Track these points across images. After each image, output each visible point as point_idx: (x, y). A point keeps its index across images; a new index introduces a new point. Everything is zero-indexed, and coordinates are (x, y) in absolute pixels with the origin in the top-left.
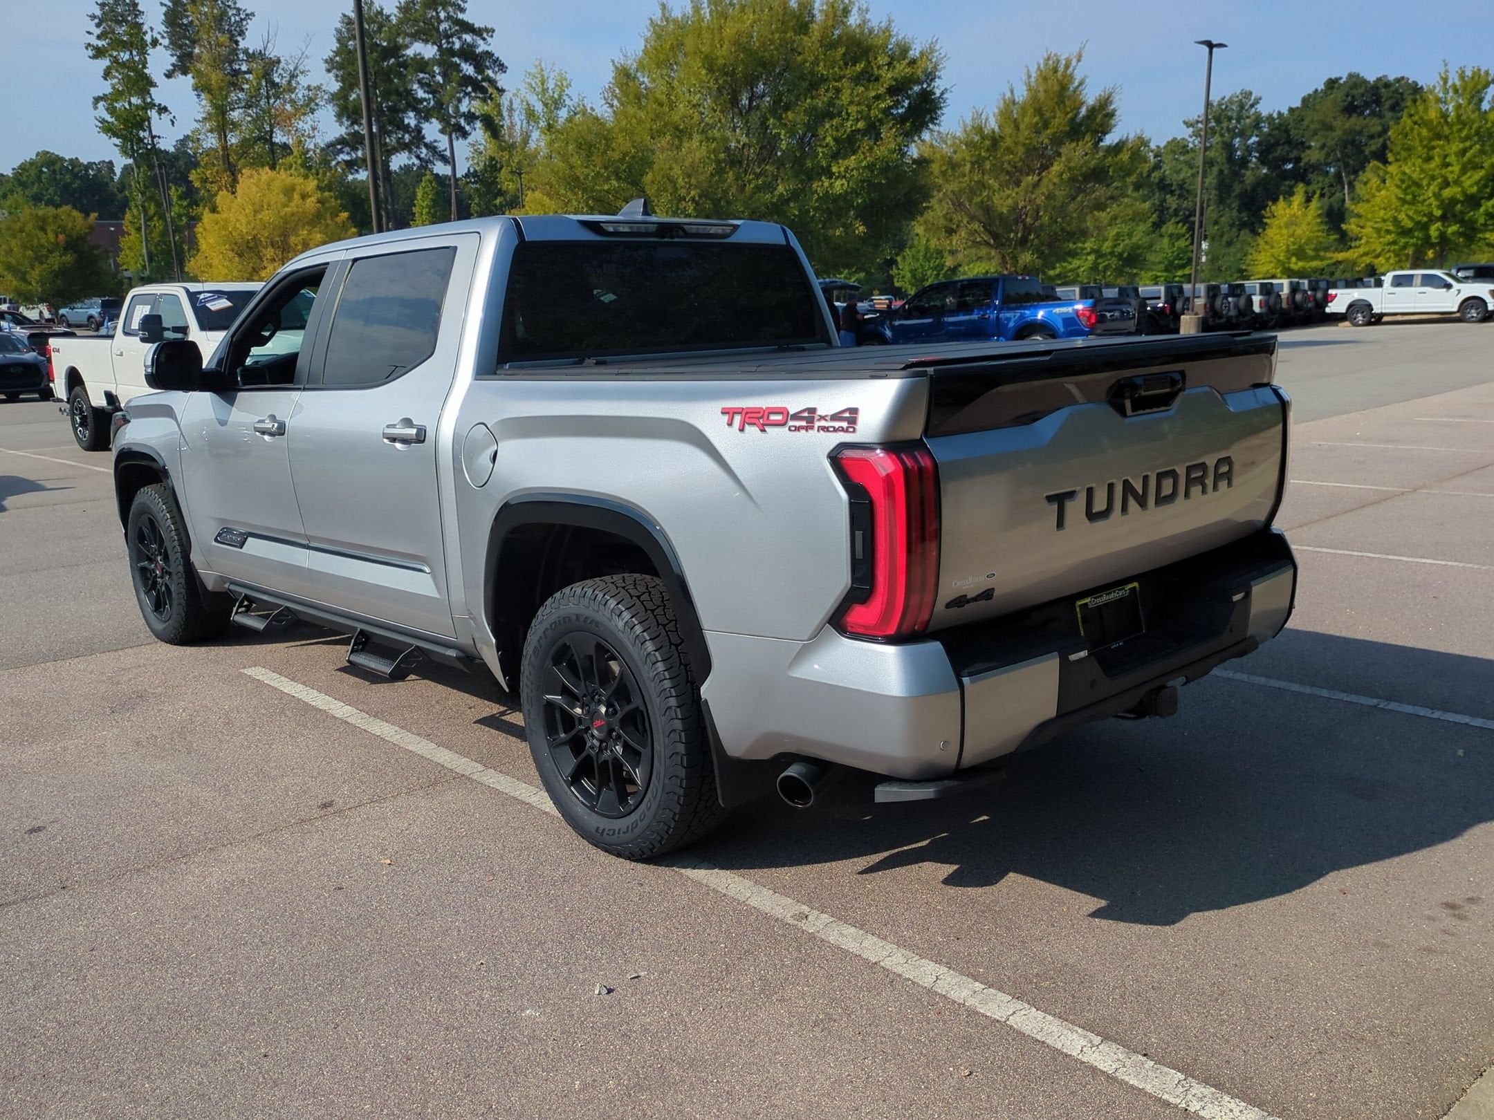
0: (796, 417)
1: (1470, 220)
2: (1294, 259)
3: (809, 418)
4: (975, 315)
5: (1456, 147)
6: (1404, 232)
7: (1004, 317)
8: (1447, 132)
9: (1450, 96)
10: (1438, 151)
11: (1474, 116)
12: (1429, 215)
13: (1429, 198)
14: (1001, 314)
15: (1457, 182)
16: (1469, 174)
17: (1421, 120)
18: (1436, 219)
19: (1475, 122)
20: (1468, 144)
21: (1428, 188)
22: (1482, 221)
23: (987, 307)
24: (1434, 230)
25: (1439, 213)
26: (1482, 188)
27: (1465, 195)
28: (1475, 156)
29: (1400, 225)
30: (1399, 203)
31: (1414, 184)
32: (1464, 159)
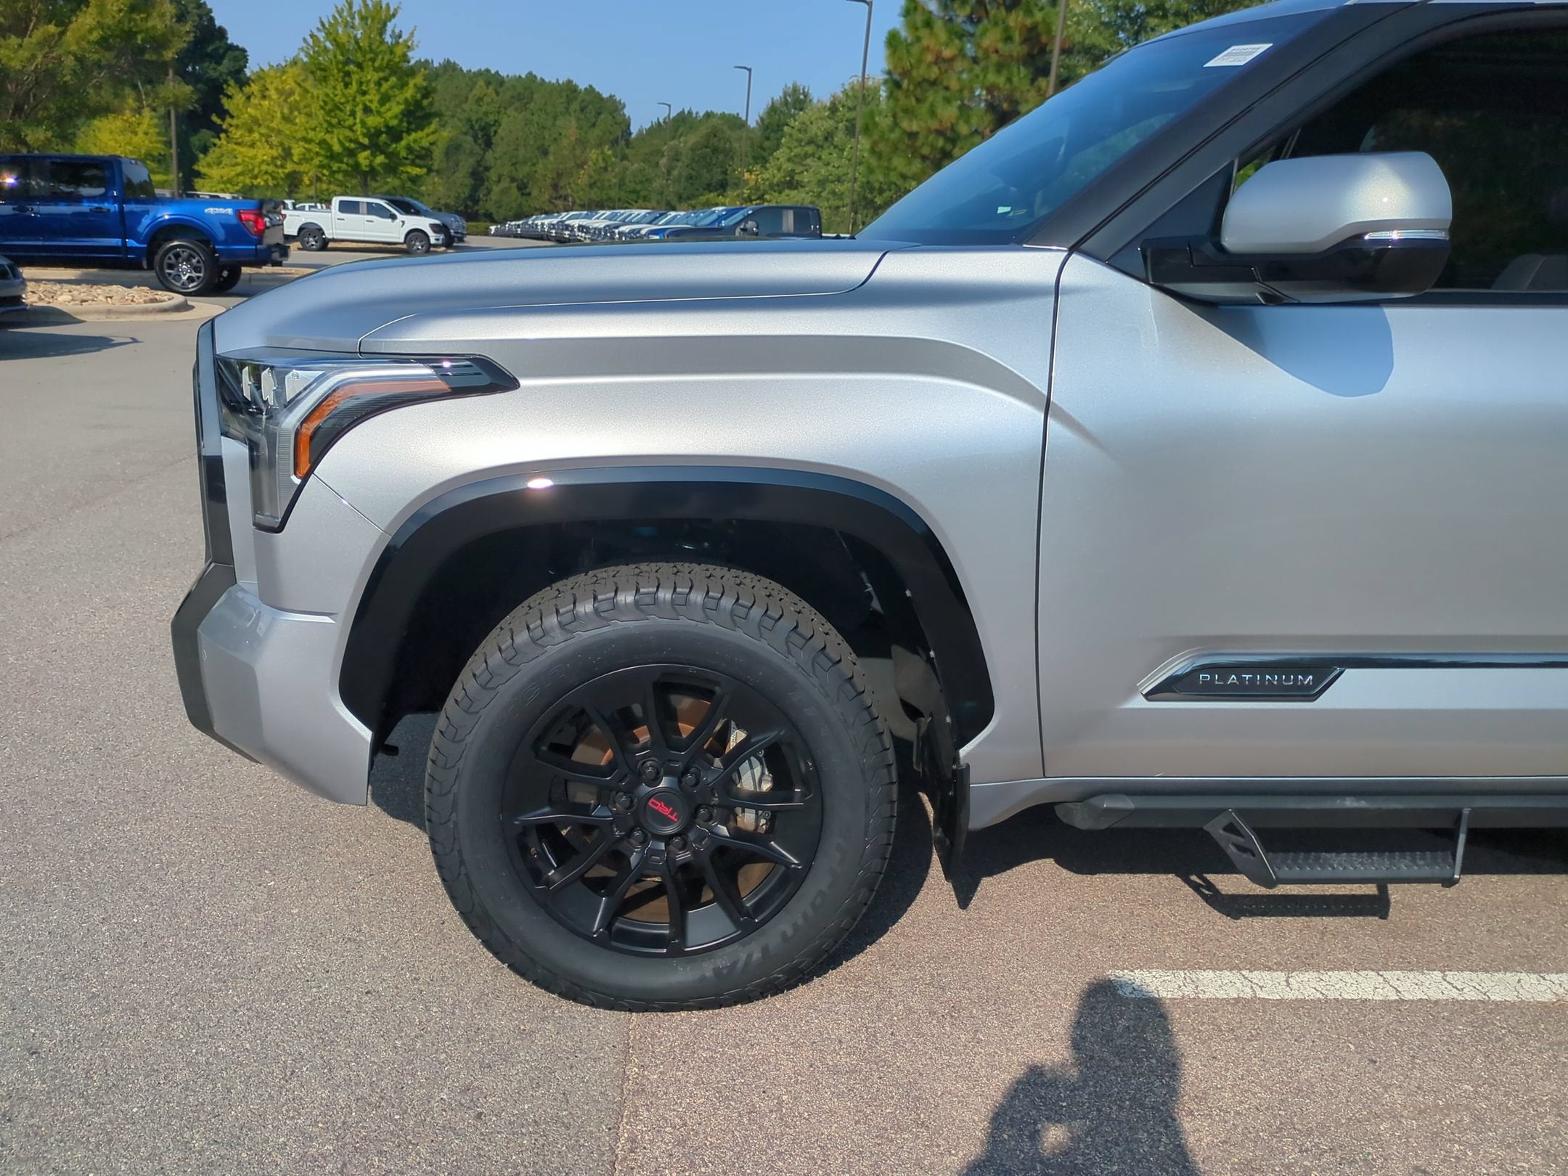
1: (393, 153)
4: (85, 207)
5: (372, 76)
6: (333, 156)
7: (132, 212)
8: (360, 59)
9: (357, 21)
10: (355, 77)
11: (383, 48)
12: (356, 141)
13: (355, 124)
14: (127, 207)
15: (379, 113)
16: (388, 105)
17: (336, 43)
18: (364, 147)
19: (385, 53)
20: (381, 74)
21: (353, 114)
22: (403, 153)
23: (103, 198)
24: (363, 158)
25: (366, 141)
26: (401, 121)
27: (387, 126)
28: (392, 87)
29: (330, 148)
30: (325, 125)
31: (337, 107)
32: (383, 90)
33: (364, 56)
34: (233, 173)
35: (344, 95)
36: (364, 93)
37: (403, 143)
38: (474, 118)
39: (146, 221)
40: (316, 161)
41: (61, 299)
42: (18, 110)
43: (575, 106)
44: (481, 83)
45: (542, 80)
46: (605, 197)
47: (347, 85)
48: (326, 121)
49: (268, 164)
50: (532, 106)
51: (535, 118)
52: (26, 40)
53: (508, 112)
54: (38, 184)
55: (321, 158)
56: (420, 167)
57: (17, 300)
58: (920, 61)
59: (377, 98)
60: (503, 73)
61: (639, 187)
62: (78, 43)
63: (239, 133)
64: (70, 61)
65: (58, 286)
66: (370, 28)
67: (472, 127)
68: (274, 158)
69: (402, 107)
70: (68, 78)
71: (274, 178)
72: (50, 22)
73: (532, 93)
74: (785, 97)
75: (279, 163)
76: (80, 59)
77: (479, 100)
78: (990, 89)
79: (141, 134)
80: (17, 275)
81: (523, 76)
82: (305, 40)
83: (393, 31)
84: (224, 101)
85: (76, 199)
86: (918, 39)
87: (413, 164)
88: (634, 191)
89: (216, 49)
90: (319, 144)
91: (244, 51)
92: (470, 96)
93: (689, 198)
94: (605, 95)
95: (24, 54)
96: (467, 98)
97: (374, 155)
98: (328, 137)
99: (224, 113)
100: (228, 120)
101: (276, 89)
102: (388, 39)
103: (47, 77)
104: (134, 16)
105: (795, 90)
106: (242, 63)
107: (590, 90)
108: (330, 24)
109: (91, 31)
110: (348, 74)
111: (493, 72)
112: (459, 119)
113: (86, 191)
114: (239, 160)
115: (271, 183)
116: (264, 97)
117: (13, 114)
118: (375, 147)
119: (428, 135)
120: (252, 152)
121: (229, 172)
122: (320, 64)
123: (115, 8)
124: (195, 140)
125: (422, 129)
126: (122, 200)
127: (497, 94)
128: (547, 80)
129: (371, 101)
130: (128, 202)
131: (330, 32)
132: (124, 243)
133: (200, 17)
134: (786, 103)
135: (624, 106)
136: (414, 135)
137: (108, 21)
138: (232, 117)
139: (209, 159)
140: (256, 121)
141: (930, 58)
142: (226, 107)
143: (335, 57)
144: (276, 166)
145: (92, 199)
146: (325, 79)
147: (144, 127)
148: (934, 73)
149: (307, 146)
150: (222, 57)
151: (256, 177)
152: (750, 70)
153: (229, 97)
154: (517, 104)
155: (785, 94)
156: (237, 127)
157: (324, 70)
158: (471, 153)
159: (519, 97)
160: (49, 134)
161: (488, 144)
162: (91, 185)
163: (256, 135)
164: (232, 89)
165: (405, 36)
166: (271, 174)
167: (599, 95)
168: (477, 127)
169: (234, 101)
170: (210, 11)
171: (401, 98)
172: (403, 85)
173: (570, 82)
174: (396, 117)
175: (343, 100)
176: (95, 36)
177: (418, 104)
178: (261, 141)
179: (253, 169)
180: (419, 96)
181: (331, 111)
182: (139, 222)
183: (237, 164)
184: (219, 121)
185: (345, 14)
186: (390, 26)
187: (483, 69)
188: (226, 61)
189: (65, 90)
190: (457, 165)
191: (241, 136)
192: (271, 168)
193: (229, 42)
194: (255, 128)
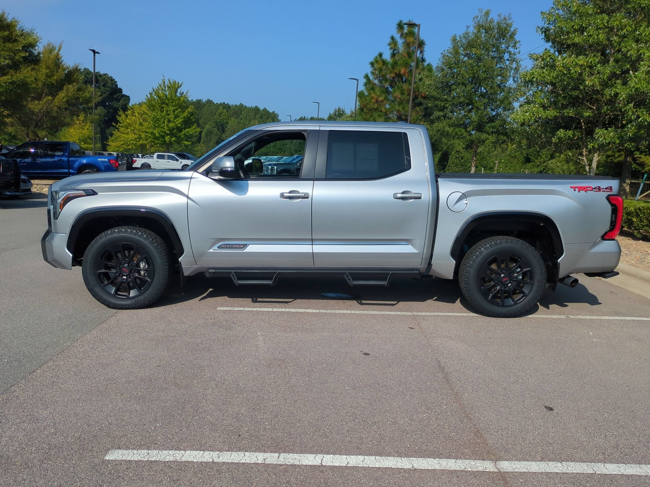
0: (595, 188)
1: (179, 136)
2: (83, 143)
3: (599, 189)
4: (56, 159)
5: (171, 108)
6: (156, 138)
7: (72, 161)
8: (167, 102)
9: (166, 89)
10: (165, 109)
11: (176, 98)
12: (165, 132)
13: (164, 126)
14: (70, 159)
15: (174, 122)
16: (177, 119)
17: (158, 96)
18: (168, 135)
19: (177, 100)
20: (175, 108)
21: (164, 122)
22: (183, 137)
23: (62, 156)
24: (167, 138)
25: (168, 132)
26: (182, 125)
27: (177, 127)
28: (178, 113)
29: (155, 134)
30: (153, 127)
31: (158, 120)
32: (175, 113)
33: (169, 101)
34: (120, 144)
35: (160, 115)
36: (168, 115)
37: (183, 133)
38: (218, 121)
39: (77, 163)
40: (150, 140)
41: (44, 190)
42: (36, 126)
43: (258, 116)
44: (221, 108)
45: (245, 106)
46: (268, 151)
47: (162, 112)
48: (154, 125)
49: (133, 141)
50: (241, 116)
51: (242, 121)
52: (41, 102)
53: (231, 119)
54: (40, 151)
55: (151, 139)
56: (189, 141)
57: (30, 190)
58: (370, 102)
59: (173, 116)
60: (230, 104)
61: (282, 147)
62: (58, 103)
63: (123, 129)
64: (55, 109)
65: (44, 186)
66: (171, 91)
67: (217, 125)
68: (136, 138)
69: (182, 120)
70: (54, 114)
71: (135, 146)
72: (49, 96)
73: (241, 111)
74: (335, 113)
75: (137, 140)
76: (59, 108)
77: (220, 114)
78: (398, 111)
79: (85, 130)
80: (29, 182)
81: (238, 105)
82: (147, 96)
83: (180, 92)
84: (117, 117)
85: (53, 156)
86: (370, 94)
87: (187, 141)
88: (280, 149)
89: (118, 96)
90: (150, 134)
91: (129, 97)
92: (217, 113)
93: (300, 152)
94: (271, 112)
95: (40, 107)
96: (215, 114)
97: (171, 137)
98: (154, 131)
99: (117, 122)
100: (119, 124)
101: (138, 112)
102: (178, 95)
103: (48, 113)
104: (79, 92)
105: (339, 110)
106: (128, 101)
107: (265, 110)
108: (157, 90)
109: (63, 98)
110: (163, 108)
111: (226, 103)
112: (212, 122)
113: (58, 153)
114: (122, 139)
115: (134, 148)
116: (133, 116)
117: (35, 127)
118: (172, 135)
119: (192, 130)
120: (127, 136)
121: (119, 144)
122: (152, 104)
123: (72, 90)
124: (108, 131)
125: (190, 128)
126: (69, 157)
127: (227, 112)
128: (247, 106)
129: (171, 118)
130: (71, 157)
131: (156, 92)
132: (69, 171)
133: (112, 84)
134: (336, 115)
135: (278, 116)
136: (187, 130)
137: (70, 94)
138: (120, 123)
139: (113, 138)
140: (129, 124)
141: (374, 101)
142: (118, 119)
143: (158, 101)
144: (137, 141)
145: (58, 156)
146: (154, 110)
147: (87, 127)
148: (376, 106)
149: (146, 134)
150: (120, 99)
151: (128, 146)
152: (319, 103)
153: (120, 116)
154: (235, 116)
155: (335, 111)
156: (122, 127)
157: (154, 106)
158: (216, 135)
159: (236, 113)
160: (47, 133)
161: (223, 131)
162: (59, 152)
163: (129, 130)
164: (121, 113)
165: (185, 94)
166: (134, 144)
167: (268, 112)
168: (219, 125)
169: (121, 117)
170: (116, 82)
171: (182, 116)
172: (184, 111)
173: (256, 107)
174: (180, 123)
175: (160, 117)
176: (65, 99)
177: (189, 118)
178: (131, 132)
179: (128, 143)
180: (189, 115)
181: (155, 121)
182: (75, 164)
183: (122, 141)
184: (115, 125)
185: (162, 86)
186: (179, 90)
187: (222, 102)
188: (121, 101)
189: (54, 118)
190: (211, 139)
191: (124, 130)
192: (134, 142)
193: (123, 93)
194: (129, 127)
